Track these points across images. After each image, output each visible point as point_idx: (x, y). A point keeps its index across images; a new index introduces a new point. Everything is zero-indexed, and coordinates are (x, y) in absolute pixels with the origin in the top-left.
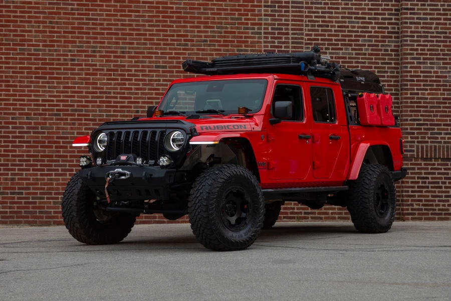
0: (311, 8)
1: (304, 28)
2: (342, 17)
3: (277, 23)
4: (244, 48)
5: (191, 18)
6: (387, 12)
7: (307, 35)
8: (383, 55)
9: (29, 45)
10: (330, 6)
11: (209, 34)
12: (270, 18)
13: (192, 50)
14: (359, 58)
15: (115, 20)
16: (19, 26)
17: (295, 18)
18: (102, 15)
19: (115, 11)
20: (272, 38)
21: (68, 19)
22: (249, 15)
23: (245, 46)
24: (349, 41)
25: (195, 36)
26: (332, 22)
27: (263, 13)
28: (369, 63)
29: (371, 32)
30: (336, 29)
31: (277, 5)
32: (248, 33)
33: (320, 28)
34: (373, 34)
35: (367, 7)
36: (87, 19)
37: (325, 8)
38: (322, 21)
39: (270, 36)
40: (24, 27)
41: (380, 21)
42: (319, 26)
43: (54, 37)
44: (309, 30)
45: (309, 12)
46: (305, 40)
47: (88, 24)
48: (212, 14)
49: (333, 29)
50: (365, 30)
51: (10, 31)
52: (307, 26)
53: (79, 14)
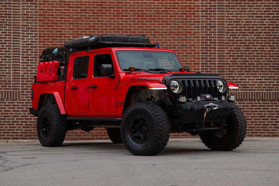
0: (229, 11)
1: (225, 23)
2: (248, 17)
3: (208, 21)
4: (189, 36)
5: (158, 19)
6: (275, 13)
7: (227, 27)
8: (273, 38)
9: (64, 37)
10: (240, 10)
11: (169, 28)
12: (204, 18)
13: (159, 37)
14: (258, 41)
15: (113, 21)
16: (59, 26)
17: (220, 18)
18: (106, 19)
19: (113, 16)
20: (206, 30)
21: (87, 21)
22: (192, 16)
23: (190, 35)
24: (252, 30)
25: (160, 30)
26: (242, 19)
27: (200, 15)
28: (265, 43)
29: (266, 25)
30: (245, 23)
31: (209, 10)
32: (191, 27)
33: (235, 23)
34: (267, 26)
35: (263, 10)
36: (98, 21)
37: (237, 11)
38: (236, 19)
39: (204, 28)
40: (62, 26)
41: (271, 18)
42: (234, 22)
43: (78, 32)
44: (228, 25)
45: (228, 14)
46: (226, 31)
47: (98, 24)
48: (170, 16)
49: (243, 24)
50: (262, 24)
51: (54, 29)
52: (227, 22)
53: (93, 18)
